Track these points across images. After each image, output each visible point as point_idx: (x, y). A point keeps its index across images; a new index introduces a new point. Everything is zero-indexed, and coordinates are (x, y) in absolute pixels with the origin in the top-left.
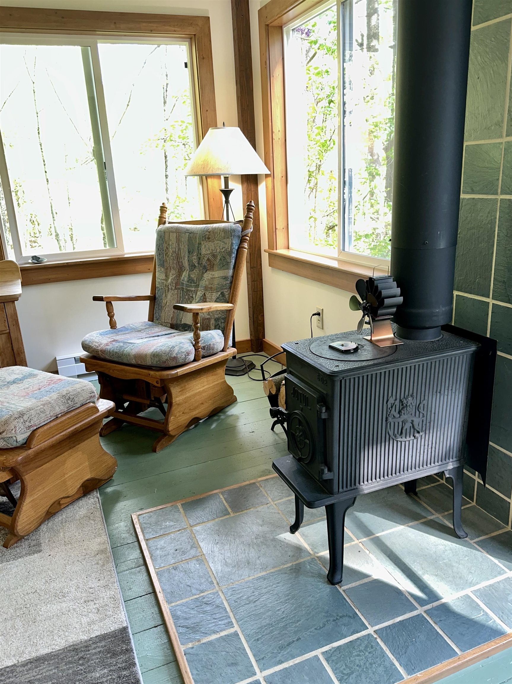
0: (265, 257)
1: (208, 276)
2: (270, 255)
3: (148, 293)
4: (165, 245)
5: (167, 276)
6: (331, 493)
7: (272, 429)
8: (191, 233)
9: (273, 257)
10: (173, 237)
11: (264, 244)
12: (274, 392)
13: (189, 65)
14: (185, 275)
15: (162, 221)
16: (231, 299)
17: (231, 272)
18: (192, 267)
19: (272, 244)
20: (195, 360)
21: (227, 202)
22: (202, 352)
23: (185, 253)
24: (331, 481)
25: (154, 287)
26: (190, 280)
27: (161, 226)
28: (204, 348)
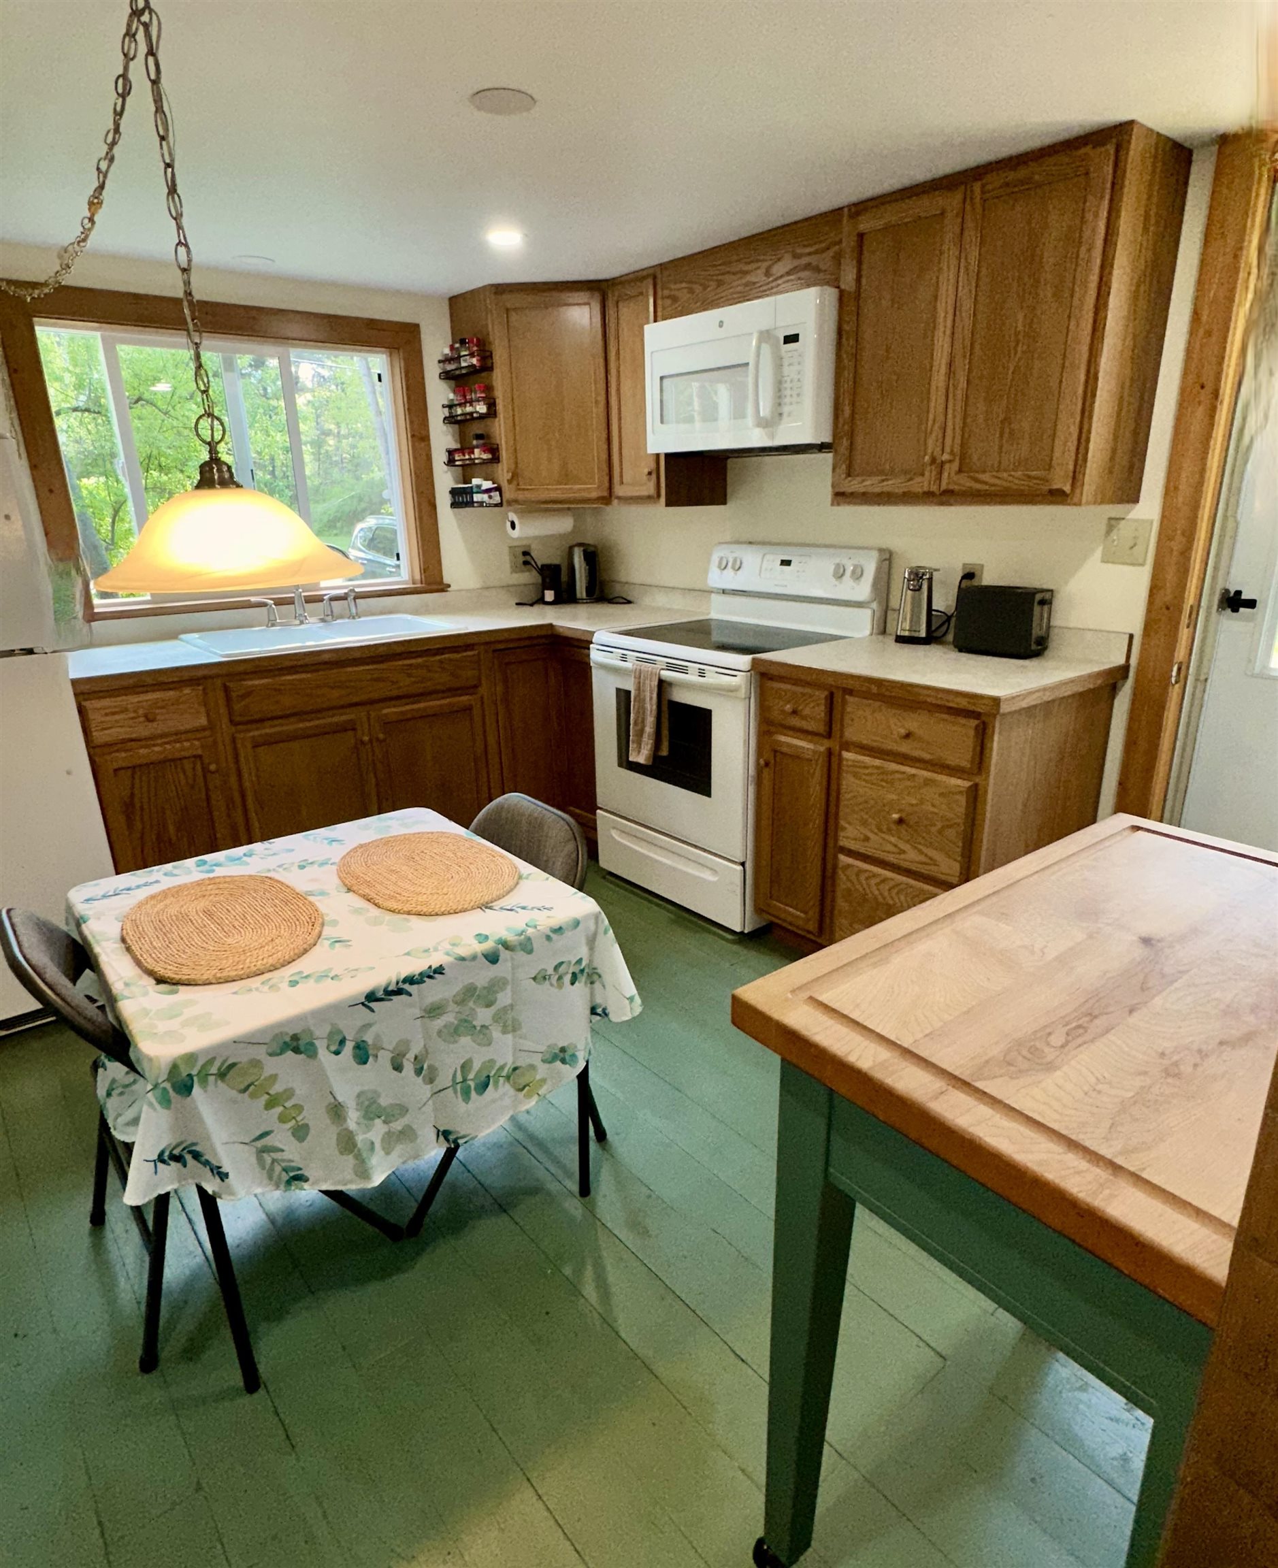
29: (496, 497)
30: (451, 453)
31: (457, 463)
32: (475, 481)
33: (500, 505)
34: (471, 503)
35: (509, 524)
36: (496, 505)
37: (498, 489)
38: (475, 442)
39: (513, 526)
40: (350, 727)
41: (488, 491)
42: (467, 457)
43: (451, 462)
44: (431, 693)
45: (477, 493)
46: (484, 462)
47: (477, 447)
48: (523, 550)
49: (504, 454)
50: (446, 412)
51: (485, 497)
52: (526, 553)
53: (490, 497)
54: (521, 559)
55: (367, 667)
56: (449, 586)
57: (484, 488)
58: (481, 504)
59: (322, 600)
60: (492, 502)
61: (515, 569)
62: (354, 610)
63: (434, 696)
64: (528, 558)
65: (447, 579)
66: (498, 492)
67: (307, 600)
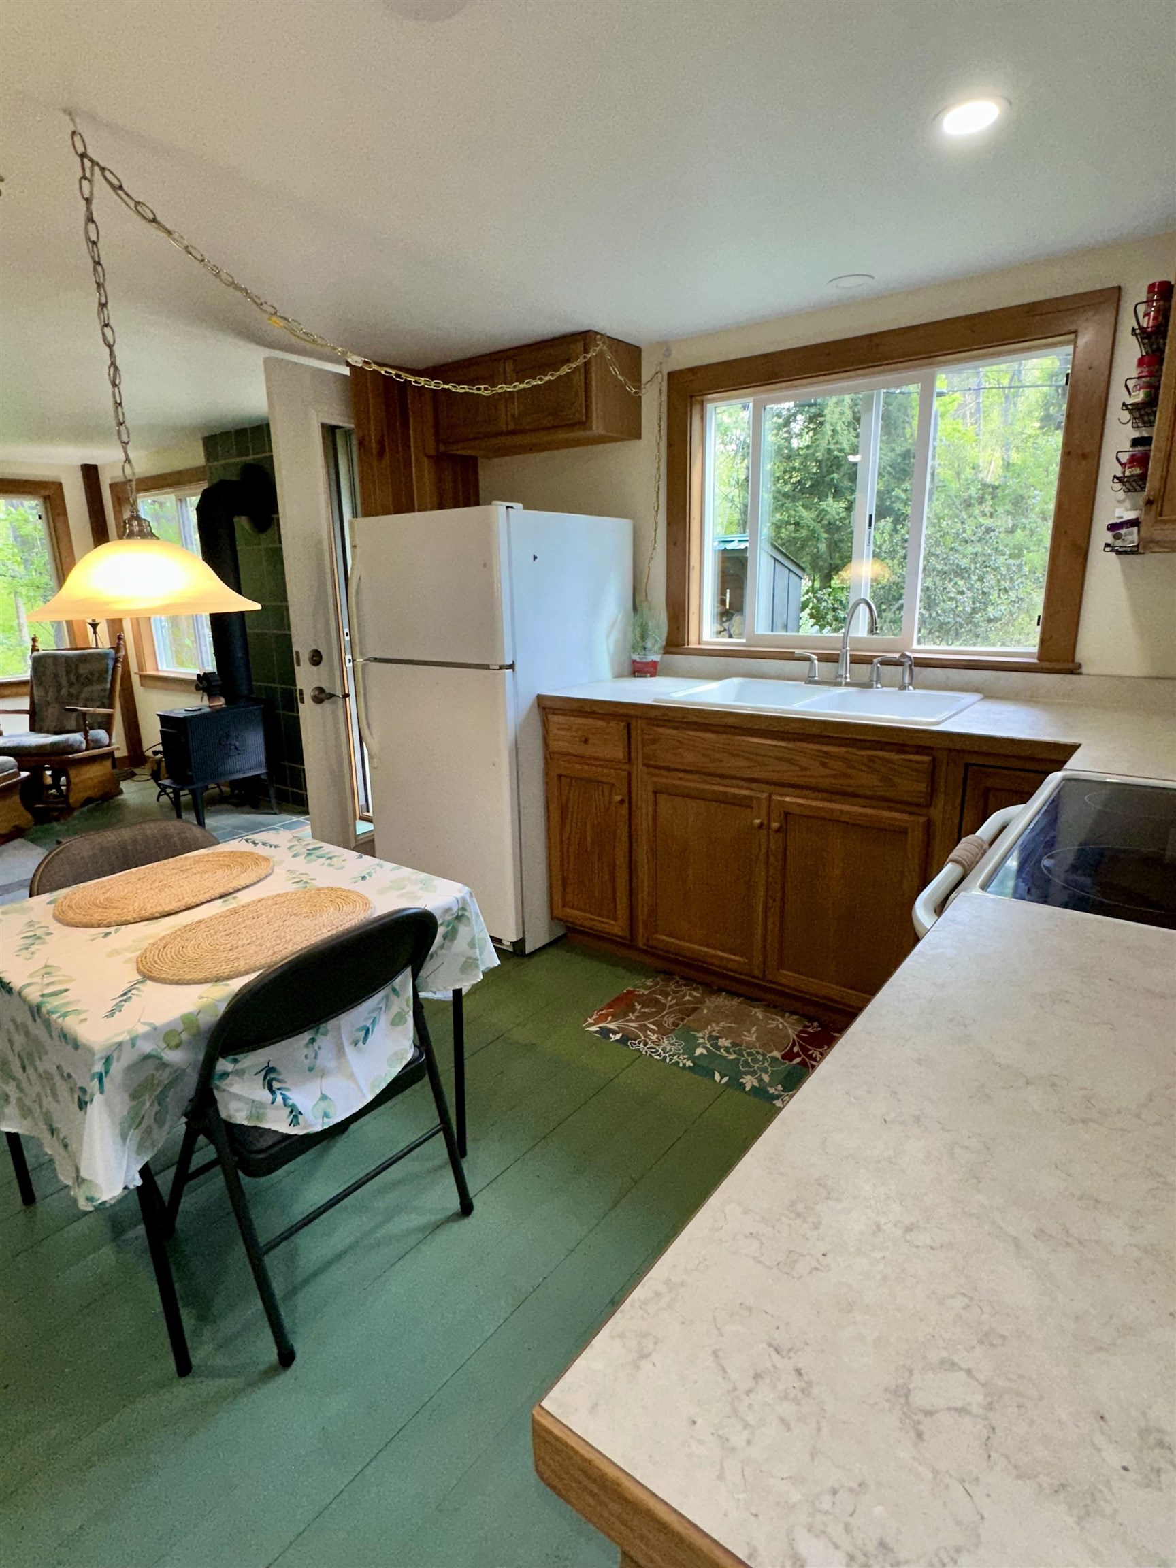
0: (136, 680)
1: (87, 689)
2: (141, 676)
3: (27, 708)
4: (41, 669)
5: (46, 693)
6: (193, 783)
7: (158, 800)
8: (67, 658)
9: (144, 678)
10: (50, 661)
11: (134, 668)
12: (155, 768)
13: (43, 517)
14: (64, 692)
15: (34, 649)
16: (111, 706)
17: (108, 686)
18: (71, 684)
19: (141, 667)
20: (87, 749)
21: (95, 633)
22: (92, 745)
23: (63, 674)
24: (192, 776)
25: (32, 703)
26: (70, 695)
27: (35, 654)
28: (93, 741)
29: (1133, 536)
37: (1138, 523)
40: (745, 803)
44: (854, 795)
49: (1150, 465)
55: (774, 743)
56: (1080, 667)
59: (871, 663)
62: (907, 680)
63: (855, 800)
66: (1135, 529)
67: (856, 660)
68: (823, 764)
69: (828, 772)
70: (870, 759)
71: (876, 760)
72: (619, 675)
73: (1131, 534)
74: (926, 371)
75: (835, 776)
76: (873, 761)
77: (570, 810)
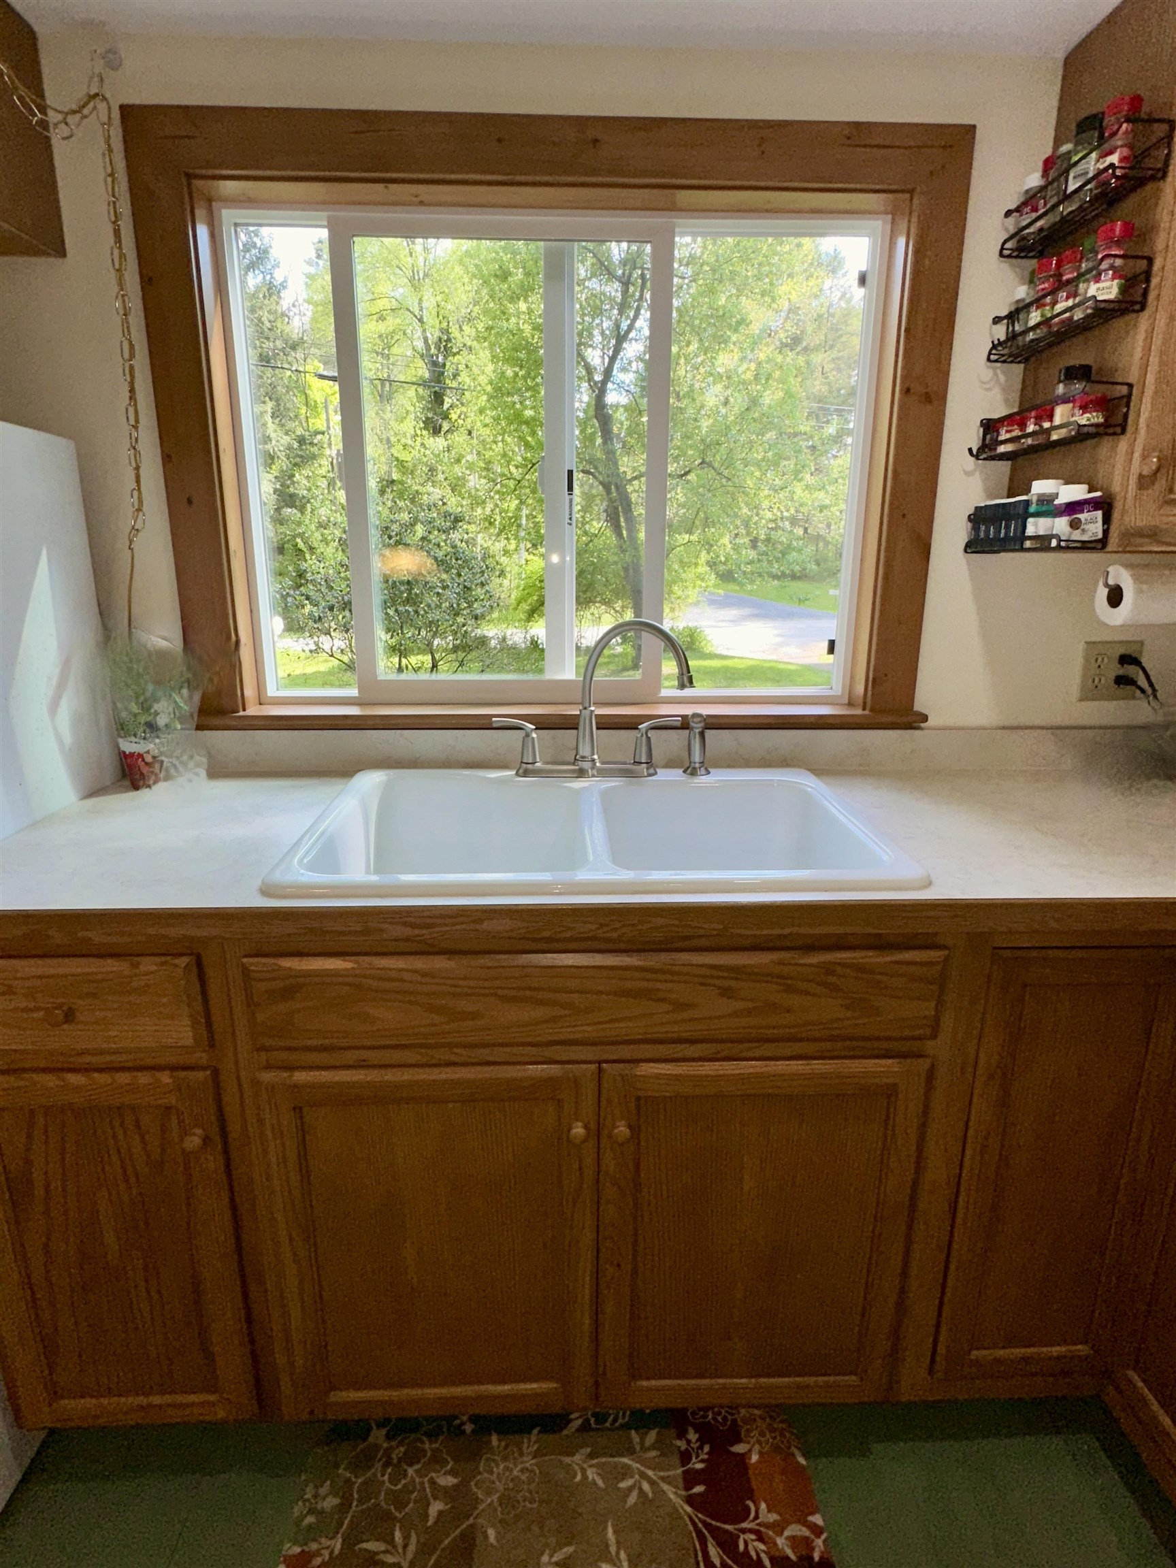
29: (1093, 523)
30: (989, 426)
31: (1002, 449)
32: (1041, 487)
33: (1100, 545)
34: (1016, 543)
35: (1102, 593)
36: (1085, 546)
37: (1105, 505)
38: (1061, 389)
39: (1115, 597)
41: (1073, 508)
42: (1031, 428)
43: (986, 451)
45: (1037, 514)
46: (1082, 436)
47: (1065, 400)
48: (1122, 651)
49: (1144, 412)
50: (1000, 332)
51: (1061, 525)
52: (1125, 659)
53: (1075, 525)
54: (1117, 670)
56: (925, 718)
57: (1062, 500)
58: (1043, 543)
59: (634, 727)
60: (1077, 535)
61: (1090, 692)
62: (697, 757)
64: (1131, 670)
65: (924, 699)
66: (1099, 514)
67: (606, 724)
68: (727, 993)
69: (740, 1005)
70: (829, 969)
71: (839, 969)
72: (95, 791)
73: (1093, 521)
74: (656, 220)
75: (749, 1012)
76: (833, 973)
77: (39, 1192)
